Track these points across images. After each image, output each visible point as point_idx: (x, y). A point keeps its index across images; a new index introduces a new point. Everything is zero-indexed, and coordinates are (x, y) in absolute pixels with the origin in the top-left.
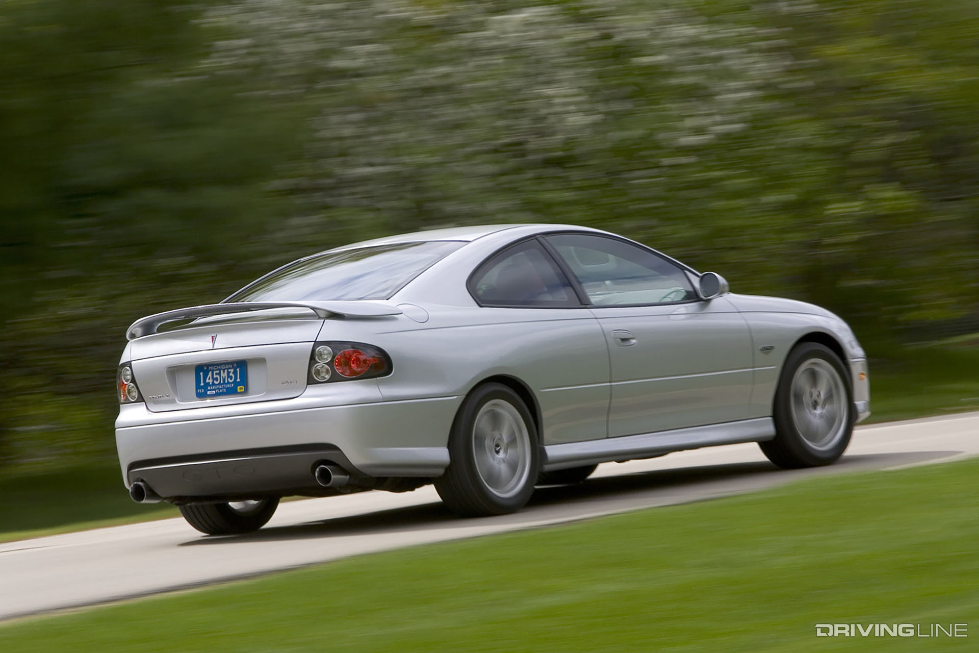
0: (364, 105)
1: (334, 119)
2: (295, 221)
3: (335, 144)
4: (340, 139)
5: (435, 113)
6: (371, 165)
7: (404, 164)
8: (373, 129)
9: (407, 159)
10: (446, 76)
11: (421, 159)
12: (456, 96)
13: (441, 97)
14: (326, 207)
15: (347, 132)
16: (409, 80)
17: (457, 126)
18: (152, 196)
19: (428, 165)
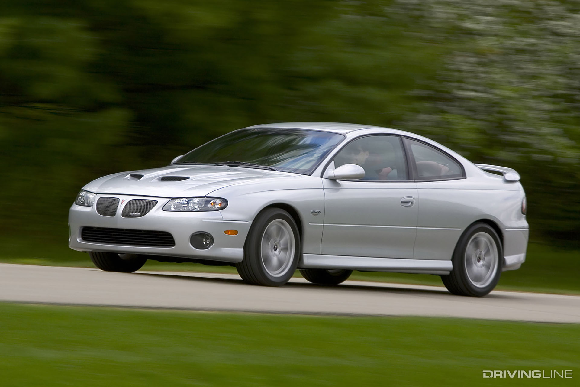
0: (478, 53)
1: (459, 59)
2: (423, 117)
3: (456, 74)
4: (460, 71)
5: (524, 66)
6: (476, 91)
7: (496, 95)
8: (481, 69)
9: (497, 92)
10: (533, 45)
11: (506, 93)
12: (537, 58)
13: (527, 57)
14: (443, 112)
15: (465, 68)
16: (509, 43)
17: (534, 77)
18: (336, 86)
19: (509, 98)
